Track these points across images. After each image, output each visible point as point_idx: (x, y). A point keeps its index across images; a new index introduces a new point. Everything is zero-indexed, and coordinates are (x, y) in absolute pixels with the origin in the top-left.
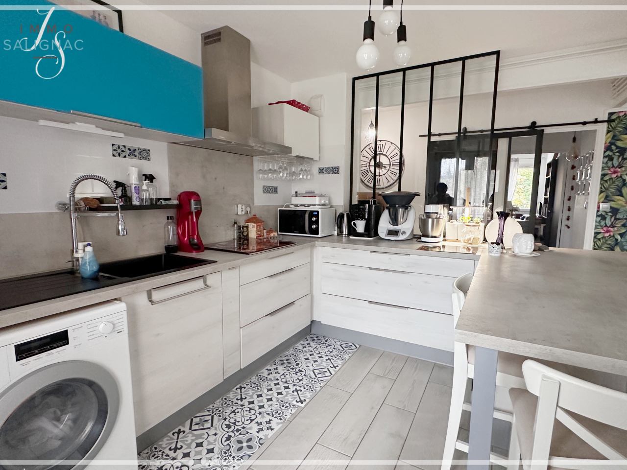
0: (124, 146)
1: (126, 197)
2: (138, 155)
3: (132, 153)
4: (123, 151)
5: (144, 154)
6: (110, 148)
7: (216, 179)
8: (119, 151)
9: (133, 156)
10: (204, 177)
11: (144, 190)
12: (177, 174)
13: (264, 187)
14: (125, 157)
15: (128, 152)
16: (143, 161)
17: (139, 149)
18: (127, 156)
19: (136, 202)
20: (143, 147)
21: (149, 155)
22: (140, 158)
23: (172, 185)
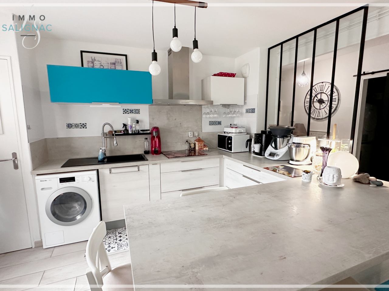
0: (128, 109)
1: (126, 130)
2: (134, 112)
3: (131, 111)
4: (128, 111)
5: (137, 111)
6: (122, 111)
7: (175, 119)
8: (126, 111)
9: (132, 113)
10: (168, 119)
11: (134, 127)
12: (153, 119)
13: (210, 122)
14: (128, 113)
15: (130, 111)
16: (136, 115)
17: (135, 109)
18: (129, 113)
19: (130, 132)
20: (136, 109)
21: (139, 111)
22: (135, 113)
23: (150, 124)
